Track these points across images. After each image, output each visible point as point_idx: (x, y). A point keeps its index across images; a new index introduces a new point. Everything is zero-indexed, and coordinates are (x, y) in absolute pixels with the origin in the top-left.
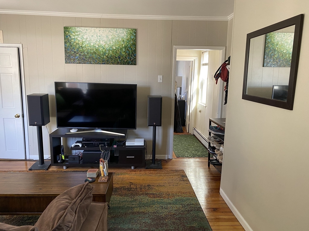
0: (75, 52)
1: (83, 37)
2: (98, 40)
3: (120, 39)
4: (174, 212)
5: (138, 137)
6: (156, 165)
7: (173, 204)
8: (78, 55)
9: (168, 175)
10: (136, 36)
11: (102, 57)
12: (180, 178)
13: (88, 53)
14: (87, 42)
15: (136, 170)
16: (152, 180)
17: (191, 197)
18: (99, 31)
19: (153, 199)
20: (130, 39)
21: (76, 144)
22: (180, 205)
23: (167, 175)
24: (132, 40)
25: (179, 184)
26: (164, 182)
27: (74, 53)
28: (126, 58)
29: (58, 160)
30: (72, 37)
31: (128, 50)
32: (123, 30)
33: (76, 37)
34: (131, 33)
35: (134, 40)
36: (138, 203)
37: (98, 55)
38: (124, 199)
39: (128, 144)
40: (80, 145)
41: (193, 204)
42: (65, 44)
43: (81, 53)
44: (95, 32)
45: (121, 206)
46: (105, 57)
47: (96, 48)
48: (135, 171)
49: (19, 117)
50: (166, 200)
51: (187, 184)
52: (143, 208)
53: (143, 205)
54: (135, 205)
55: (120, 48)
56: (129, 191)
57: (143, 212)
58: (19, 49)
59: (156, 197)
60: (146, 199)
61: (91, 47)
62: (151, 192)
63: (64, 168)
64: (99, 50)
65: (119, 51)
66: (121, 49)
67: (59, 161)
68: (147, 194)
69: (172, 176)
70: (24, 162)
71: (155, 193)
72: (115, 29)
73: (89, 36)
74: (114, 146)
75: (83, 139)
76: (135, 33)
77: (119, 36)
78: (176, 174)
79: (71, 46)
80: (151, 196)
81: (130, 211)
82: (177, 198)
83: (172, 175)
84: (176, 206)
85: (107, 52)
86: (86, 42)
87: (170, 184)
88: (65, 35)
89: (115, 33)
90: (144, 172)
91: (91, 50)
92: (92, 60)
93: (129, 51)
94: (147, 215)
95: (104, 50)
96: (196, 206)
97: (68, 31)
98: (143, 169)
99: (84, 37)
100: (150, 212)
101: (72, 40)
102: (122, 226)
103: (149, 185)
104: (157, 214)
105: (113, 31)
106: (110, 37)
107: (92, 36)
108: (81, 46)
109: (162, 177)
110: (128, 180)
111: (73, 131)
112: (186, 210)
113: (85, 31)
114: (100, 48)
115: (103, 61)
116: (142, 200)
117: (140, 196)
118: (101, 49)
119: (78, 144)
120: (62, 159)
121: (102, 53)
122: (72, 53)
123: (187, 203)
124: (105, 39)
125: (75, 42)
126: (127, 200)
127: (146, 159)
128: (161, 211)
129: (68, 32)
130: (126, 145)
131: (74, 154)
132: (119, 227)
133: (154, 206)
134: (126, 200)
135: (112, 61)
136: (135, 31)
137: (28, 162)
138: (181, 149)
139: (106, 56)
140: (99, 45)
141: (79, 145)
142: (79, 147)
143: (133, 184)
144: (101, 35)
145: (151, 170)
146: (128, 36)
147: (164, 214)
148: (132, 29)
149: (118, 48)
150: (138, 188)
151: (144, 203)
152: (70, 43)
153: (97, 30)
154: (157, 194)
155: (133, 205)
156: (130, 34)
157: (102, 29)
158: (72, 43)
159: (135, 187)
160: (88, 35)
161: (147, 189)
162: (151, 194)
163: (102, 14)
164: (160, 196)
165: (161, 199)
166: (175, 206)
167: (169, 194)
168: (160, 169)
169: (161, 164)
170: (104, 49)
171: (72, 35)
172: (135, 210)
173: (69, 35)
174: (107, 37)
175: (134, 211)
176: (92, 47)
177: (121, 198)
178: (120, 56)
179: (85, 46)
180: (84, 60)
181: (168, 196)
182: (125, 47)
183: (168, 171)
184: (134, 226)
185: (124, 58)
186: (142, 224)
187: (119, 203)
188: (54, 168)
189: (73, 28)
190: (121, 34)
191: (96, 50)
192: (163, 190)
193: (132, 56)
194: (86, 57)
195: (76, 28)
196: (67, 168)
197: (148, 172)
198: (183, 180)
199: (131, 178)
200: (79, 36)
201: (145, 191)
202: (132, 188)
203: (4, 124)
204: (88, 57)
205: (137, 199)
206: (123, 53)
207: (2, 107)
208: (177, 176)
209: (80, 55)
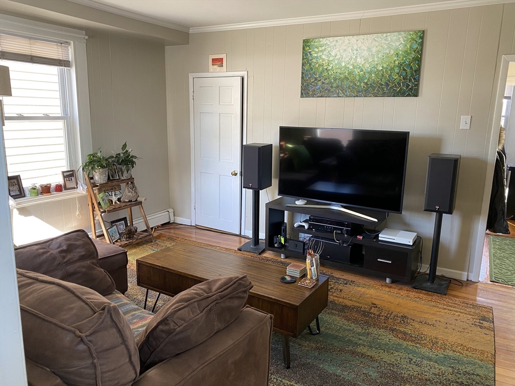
0: (316, 79)
1: (330, 54)
2: (354, 57)
3: (392, 52)
4: (429, 376)
5: (408, 228)
6: (435, 286)
7: (436, 362)
8: (320, 83)
9: (452, 309)
10: (422, 44)
11: (358, 84)
12: (475, 320)
13: (335, 79)
14: (336, 62)
15: (393, 285)
16: (415, 310)
17: (482, 360)
18: (357, 40)
19: (401, 341)
20: (410, 50)
21: (301, 224)
22: (450, 368)
23: (449, 308)
24: (414, 51)
25: (466, 331)
26: (438, 319)
27: (315, 81)
28: (399, 84)
29: (275, 243)
30: (314, 55)
31: (404, 70)
32: (399, 35)
33: (319, 55)
34: (413, 39)
35: (418, 52)
36: (370, 338)
37: (351, 82)
38: (350, 326)
39: (383, 237)
40: (306, 226)
41: (479, 376)
42: (302, 67)
43: (325, 80)
44: (349, 43)
45: (340, 335)
46: (362, 84)
47: (350, 71)
48: (391, 287)
49: (236, 174)
50: (425, 351)
51: (485, 336)
52: (374, 351)
53: (377, 346)
54: (364, 341)
55: (389, 68)
56: (366, 316)
57: (371, 357)
58: (243, 78)
59: (408, 341)
60: (387, 337)
61: (341, 69)
62: (402, 329)
63: (282, 257)
64: (354, 73)
65: (387, 73)
66: (392, 69)
67: (276, 245)
68: (393, 330)
69: (459, 313)
70: (237, 238)
71: (410, 332)
72: (385, 35)
73: (339, 51)
74: (358, 237)
75: (310, 217)
76: (422, 38)
77: (391, 47)
78: (470, 312)
79: (312, 69)
80: (399, 336)
81: (350, 348)
82: (451, 353)
83: (461, 311)
84: (440, 367)
85: (367, 76)
86: (334, 62)
87: (448, 325)
88: (303, 53)
89: (383, 41)
90: (405, 292)
91: (340, 74)
92: (341, 90)
93: (406, 73)
94: (377, 364)
95: (361, 73)
96: (483, 381)
97: (309, 46)
98: (406, 287)
99: (332, 54)
100: (383, 360)
101: (313, 61)
102: (326, 367)
103: (405, 317)
104: (395, 367)
105: (381, 38)
106: (374, 50)
107: (345, 50)
108: (326, 69)
109: (438, 310)
110: (371, 298)
111: (300, 203)
112: (458, 381)
113: (334, 43)
114: (355, 70)
115: (358, 92)
116: (380, 338)
117: (380, 329)
118: (357, 71)
119: (304, 224)
120: (280, 243)
121: (357, 78)
122: (312, 81)
123: (465, 370)
124: (366, 54)
125: (317, 63)
126: (354, 329)
127: (418, 271)
128: (404, 366)
129: (308, 48)
130: (380, 239)
131: (301, 239)
132: (321, 366)
133: (397, 354)
134: (352, 329)
135: (374, 90)
136: (422, 35)
137: (243, 239)
138: (511, 268)
139: (364, 83)
140: (355, 64)
141: (304, 226)
142: (303, 229)
143: (376, 307)
144: (360, 47)
145: (420, 293)
146: (406, 45)
147: (409, 372)
148: (415, 32)
149: (387, 68)
150: (382, 316)
151: (380, 343)
152: (310, 65)
153: (353, 39)
154: (413, 335)
155: (360, 339)
156: (410, 41)
157: (362, 37)
158: (313, 64)
159: (377, 313)
160: (338, 49)
161: (399, 321)
162: (401, 332)
163: (364, 12)
164: (417, 339)
165: (416, 347)
166: (436, 367)
167: (437, 343)
168: (440, 295)
169: (448, 286)
170: (362, 70)
171: (314, 51)
172: (359, 349)
173: (309, 52)
174: (369, 49)
175: (357, 350)
176: (343, 70)
177: (346, 323)
178: (390, 82)
179: (333, 67)
180: (329, 90)
181: (433, 345)
182: (400, 65)
183: (456, 302)
184: (346, 373)
185: (395, 85)
186: (359, 374)
187: (339, 330)
188: (268, 254)
189: (317, 40)
190: (394, 43)
191: (349, 74)
192: (426, 330)
193: (410, 80)
194: (332, 87)
195: (321, 40)
196: (286, 257)
197: (413, 294)
198: (481, 327)
199: (378, 296)
200: (325, 53)
201: (392, 324)
202: (371, 313)
203: (220, 183)
204: (335, 85)
205: (372, 333)
206: (394, 77)
207: (220, 160)
208: (470, 315)
209: (323, 83)
